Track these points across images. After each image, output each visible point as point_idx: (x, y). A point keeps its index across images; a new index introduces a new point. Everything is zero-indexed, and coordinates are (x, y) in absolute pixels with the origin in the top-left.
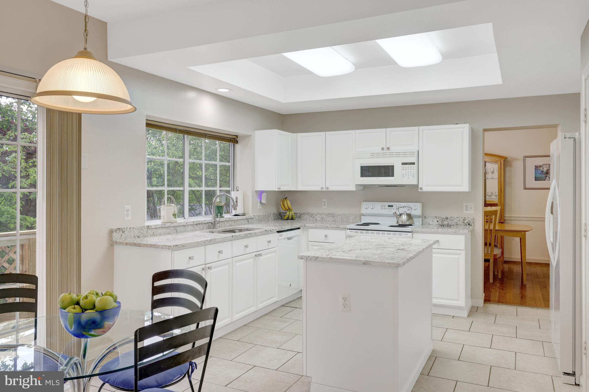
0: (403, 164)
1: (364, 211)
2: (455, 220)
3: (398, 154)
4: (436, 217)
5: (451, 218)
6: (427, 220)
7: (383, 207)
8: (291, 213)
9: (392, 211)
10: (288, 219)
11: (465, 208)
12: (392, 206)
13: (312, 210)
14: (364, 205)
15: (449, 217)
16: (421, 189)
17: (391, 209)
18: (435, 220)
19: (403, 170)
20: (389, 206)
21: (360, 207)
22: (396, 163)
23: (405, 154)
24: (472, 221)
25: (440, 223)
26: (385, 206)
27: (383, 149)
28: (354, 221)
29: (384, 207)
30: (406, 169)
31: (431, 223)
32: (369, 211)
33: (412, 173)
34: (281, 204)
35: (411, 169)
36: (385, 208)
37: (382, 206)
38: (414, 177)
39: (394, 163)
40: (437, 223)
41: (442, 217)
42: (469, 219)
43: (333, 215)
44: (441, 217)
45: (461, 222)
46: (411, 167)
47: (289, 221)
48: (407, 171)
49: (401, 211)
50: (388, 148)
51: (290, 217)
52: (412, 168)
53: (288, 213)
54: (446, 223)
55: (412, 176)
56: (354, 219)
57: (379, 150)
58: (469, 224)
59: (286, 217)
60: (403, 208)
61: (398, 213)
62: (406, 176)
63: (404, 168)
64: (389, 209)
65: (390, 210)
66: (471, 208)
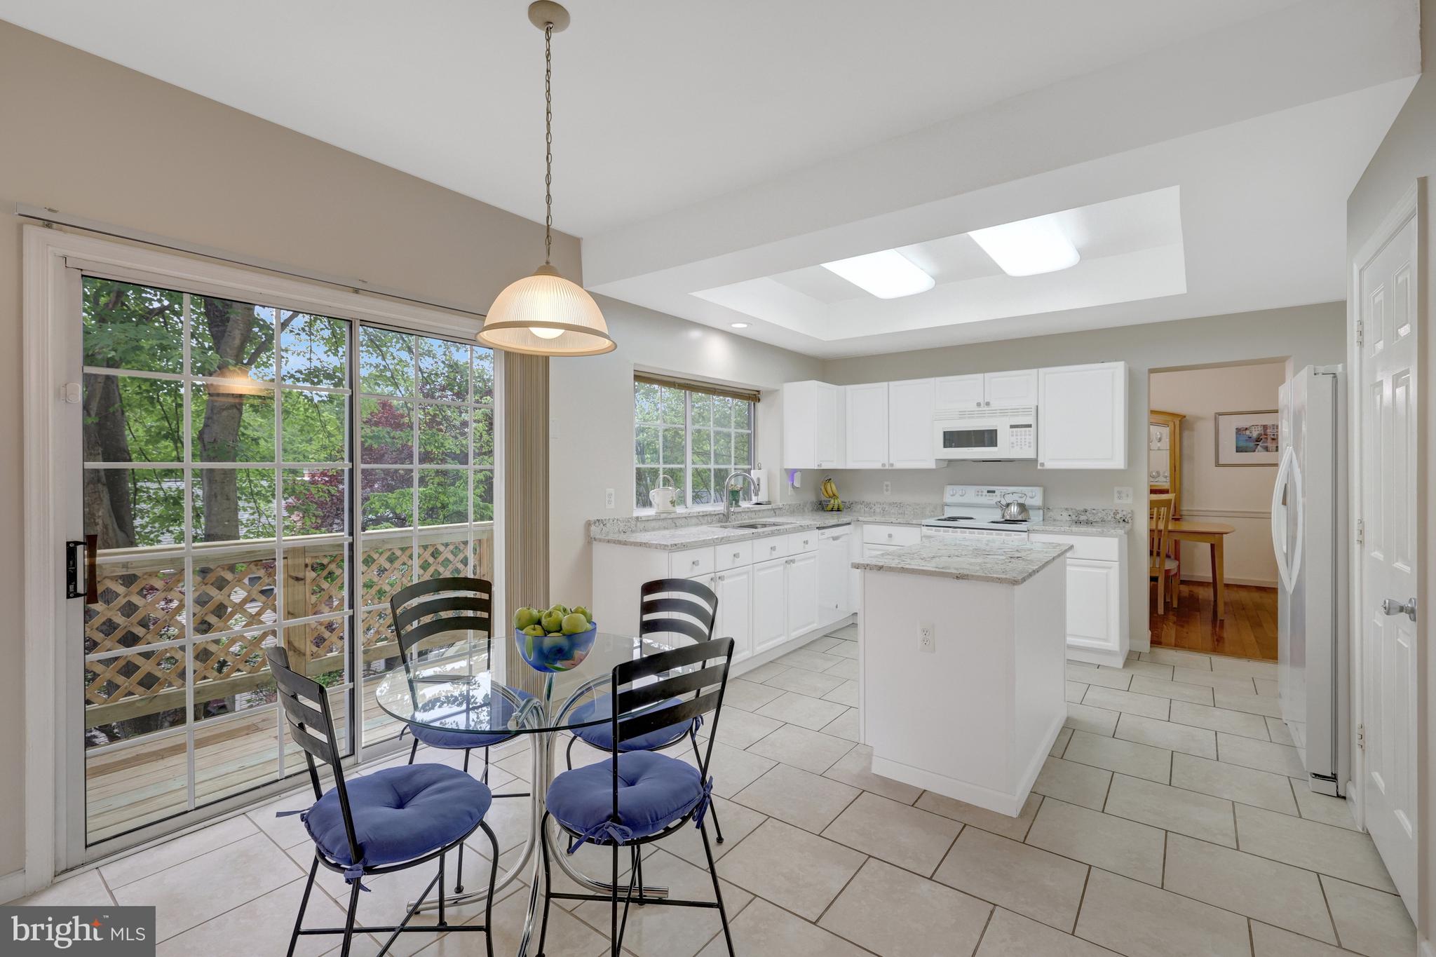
0: (1012, 427)
1: (948, 498)
2: (1099, 514)
3: (1003, 412)
4: (1067, 509)
5: (1094, 511)
6: (1051, 514)
7: (978, 494)
8: (836, 501)
9: (993, 499)
10: (832, 510)
11: (1116, 495)
12: (994, 492)
13: (868, 498)
14: (949, 490)
15: (1089, 508)
16: (1042, 464)
17: (993, 496)
18: (1065, 514)
19: (1012, 436)
20: (988, 492)
21: (941, 492)
22: (1001, 425)
23: (1015, 412)
24: (1130, 515)
25: (1074, 517)
26: (982, 492)
27: (979, 405)
28: (932, 513)
29: (980, 493)
30: (1017, 435)
31: (1059, 518)
32: (957, 499)
33: (1027, 440)
34: (823, 488)
35: (1025, 435)
36: (982, 495)
37: (978, 492)
38: (1030, 447)
39: (996, 426)
40: (1068, 518)
41: (1078, 509)
42: (1124, 513)
43: (900, 505)
44: (1075, 509)
45: (1110, 517)
46: (1025, 431)
47: (835, 513)
48: (1019, 437)
49: (1009, 499)
50: (988, 404)
51: (836, 507)
52: (1027, 433)
53: (832, 501)
54: (1083, 518)
55: (1028, 445)
56: (933, 511)
57: (973, 406)
58: (1124, 520)
59: (830, 507)
60: (1013, 495)
61: (1004, 502)
62: (1017, 445)
63: (1015, 434)
64: (989, 496)
65: (990, 498)
66: (1128, 496)
